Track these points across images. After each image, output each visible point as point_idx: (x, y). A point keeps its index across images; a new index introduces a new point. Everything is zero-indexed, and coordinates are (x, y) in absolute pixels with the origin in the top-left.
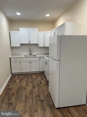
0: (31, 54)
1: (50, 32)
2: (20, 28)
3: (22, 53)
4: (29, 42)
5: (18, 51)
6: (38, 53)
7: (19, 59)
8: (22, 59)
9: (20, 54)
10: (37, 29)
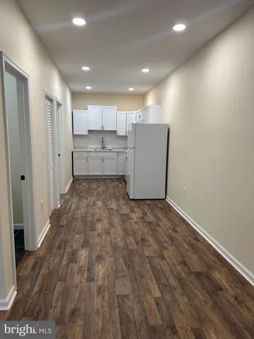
0: (103, 148)
1: (135, 112)
2: (89, 106)
3: (89, 146)
4: (102, 127)
5: (82, 143)
6: (115, 146)
7: (85, 154)
8: (91, 154)
9: (87, 147)
10: (116, 107)
